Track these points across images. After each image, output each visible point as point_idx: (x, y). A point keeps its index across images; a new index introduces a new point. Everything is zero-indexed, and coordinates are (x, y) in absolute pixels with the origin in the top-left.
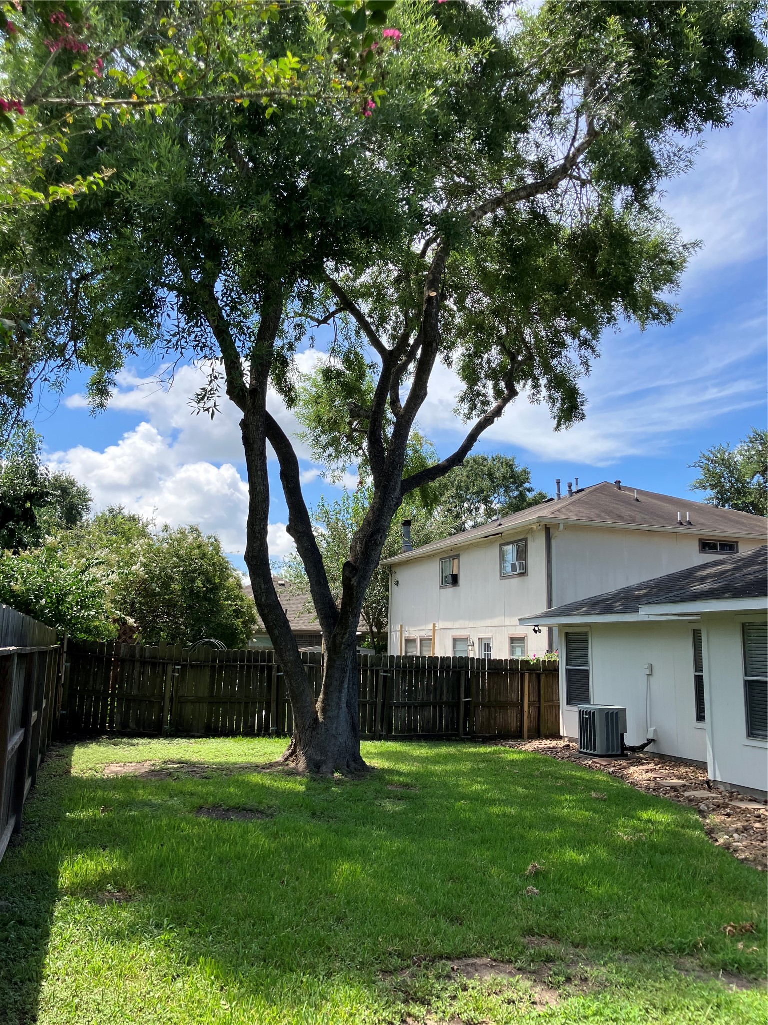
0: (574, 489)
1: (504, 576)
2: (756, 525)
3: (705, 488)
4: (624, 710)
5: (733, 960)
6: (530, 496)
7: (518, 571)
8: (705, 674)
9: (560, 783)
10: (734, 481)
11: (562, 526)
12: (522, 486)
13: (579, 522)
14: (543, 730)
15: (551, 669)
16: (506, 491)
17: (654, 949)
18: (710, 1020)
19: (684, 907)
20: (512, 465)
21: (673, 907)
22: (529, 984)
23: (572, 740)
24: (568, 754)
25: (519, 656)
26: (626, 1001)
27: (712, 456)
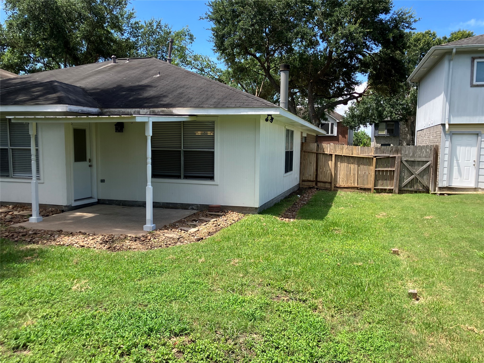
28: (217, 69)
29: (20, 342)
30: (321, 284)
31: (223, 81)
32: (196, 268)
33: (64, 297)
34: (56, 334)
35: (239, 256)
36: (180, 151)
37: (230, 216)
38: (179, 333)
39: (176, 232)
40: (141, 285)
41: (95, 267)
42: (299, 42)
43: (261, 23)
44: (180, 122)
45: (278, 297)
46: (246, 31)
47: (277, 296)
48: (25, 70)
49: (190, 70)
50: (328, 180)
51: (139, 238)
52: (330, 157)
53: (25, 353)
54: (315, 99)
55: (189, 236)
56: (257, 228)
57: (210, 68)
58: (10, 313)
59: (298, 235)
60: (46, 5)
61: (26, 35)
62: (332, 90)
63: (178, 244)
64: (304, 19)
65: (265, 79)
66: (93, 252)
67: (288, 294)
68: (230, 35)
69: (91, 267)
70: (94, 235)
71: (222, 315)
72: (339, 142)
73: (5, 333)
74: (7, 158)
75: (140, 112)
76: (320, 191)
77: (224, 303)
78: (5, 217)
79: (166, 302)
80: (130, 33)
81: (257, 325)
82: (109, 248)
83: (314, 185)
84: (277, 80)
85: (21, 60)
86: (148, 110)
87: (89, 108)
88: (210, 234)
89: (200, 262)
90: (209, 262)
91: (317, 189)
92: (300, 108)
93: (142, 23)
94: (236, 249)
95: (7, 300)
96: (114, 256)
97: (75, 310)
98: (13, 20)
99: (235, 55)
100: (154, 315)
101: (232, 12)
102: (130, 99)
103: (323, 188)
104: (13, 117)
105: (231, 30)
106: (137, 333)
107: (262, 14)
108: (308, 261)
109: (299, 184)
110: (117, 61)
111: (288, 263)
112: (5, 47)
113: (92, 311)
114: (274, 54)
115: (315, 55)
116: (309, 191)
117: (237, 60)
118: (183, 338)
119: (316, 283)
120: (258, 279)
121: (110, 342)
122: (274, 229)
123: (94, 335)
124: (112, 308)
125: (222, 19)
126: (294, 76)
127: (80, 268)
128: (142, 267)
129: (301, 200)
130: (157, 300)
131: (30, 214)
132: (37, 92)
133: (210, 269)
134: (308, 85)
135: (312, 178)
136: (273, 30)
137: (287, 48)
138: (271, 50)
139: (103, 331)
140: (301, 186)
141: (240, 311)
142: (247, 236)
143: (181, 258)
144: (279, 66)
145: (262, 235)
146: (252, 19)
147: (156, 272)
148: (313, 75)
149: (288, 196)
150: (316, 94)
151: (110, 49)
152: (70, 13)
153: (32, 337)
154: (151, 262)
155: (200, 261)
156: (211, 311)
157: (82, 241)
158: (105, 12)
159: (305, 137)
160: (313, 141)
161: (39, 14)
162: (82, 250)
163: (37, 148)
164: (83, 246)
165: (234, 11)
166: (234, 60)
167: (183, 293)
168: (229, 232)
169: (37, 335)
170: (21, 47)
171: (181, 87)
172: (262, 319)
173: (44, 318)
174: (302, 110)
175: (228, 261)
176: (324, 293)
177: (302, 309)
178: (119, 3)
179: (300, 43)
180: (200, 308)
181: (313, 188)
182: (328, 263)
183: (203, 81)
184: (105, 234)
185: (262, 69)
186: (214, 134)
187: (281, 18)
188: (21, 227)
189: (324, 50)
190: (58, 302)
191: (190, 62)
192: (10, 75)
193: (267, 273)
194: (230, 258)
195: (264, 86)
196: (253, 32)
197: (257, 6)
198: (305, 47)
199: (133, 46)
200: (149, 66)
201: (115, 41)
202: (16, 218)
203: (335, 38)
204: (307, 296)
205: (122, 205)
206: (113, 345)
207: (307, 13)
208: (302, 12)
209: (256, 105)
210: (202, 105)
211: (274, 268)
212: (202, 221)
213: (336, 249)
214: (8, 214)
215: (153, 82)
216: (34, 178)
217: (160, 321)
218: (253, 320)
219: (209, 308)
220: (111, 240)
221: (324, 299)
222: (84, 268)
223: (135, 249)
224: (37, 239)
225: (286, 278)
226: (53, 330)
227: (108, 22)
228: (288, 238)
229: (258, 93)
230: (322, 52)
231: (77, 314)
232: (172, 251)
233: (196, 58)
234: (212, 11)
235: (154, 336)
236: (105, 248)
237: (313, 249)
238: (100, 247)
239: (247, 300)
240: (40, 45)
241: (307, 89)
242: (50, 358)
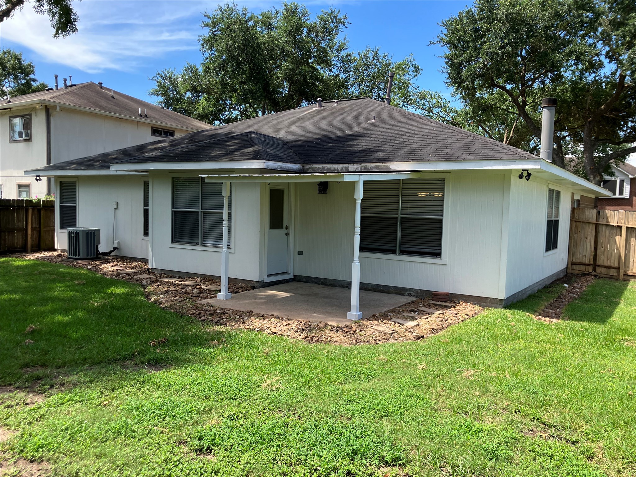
0: (68, 84)
1: (11, 141)
2: (185, 122)
3: (158, 95)
4: (99, 230)
5: (153, 358)
6: (34, 85)
7: (24, 138)
8: (150, 208)
9: (53, 277)
10: (175, 93)
11: (58, 108)
12: (28, 76)
13: (72, 107)
14: (42, 245)
15: (48, 206)
16: (15, 79)
17: (109, 360)
18: (139, 389)
19: (128, 336)
20: (20, 59)
21: (122, 337)
22: (23, 394)
23: (63, 251)
24: (60, 259)
25: (24, 197)
26: (89, 390)
27: (163, 75)
28: (450, 109)
29: (203, 444)
30: (601, 420)
31: (457, 124)
32: (415, 376)
33: (252, 395)
34: (243, 440)
35: (474, 366)
36: (397, 218)
37: (462, 308)
38: (391, 462)
39: (388, 325)
40: (343, 390)
41: (289, 361)
42: (572, 66)
43: (515, 44)
44: (399, 180)
45: (532, 431)
46: (492, 55)
47: (531, 429)
48: (220, 120)
49: (413, 111)
50: (614, 264)
51: (342, 329)
52: (619, 229)
53: (209, 457)
54: (595, 145)
55: (405, 332)
56: (501, 328)
57: (441, 107)
58: (195, 407)
59: (564, 344)
60: (246, 43)
61: (223, 79)
62: (623, 131)
63: (391, 340)
64: (582, 32)
65: (518, 119)
66: (287, 342)
67: (548, 429)
68: (469, 62)
69: (284, 361)
70: (289, 319)
71: (450, 446)
72: (632, 207)
73: (188, 430)
74: (197, 222)
75: (349, 169)
76: (601, 281)
77: (452, 429)
78: (193, 291)
79: (375, 417)
80: (340, 69)
81: (500, 468)
82: (305, 338)
83: (591, 271)
84: (536, 120)
85: (217, 108)
86: (358, 166)
87: (289, 164)
88: (433, 331)
89: (420, 369)
90: (433, 370)
91: (595, 276)
92: (570, 159)
93: (356, 55)
94: (471, 355)
95: (191, 391)
96: (311, 348)
97: (264, 413)
98: (210, 62)
99: (476, 89)
100: (360, 433)
101: (474, 31)
102: (337, 152)
103: (605, 276)
104: (207, 176)
105: (471, 56)
106: (337, 453)
107: (517, 32)
108: (579, 384)
109: (567, 268)
110: (323, 104)
111: (549, 383)
112: (200, 94)
113: (285, 418)
114: (532, 84)
115: (597, 83)
116: (582, 279)
117: (478, 95)
118: (396, 470)
119: (593, 417)
120: (502, 402)
121: (304, 460)
122: (528, 332)
123: (286, 448)
124: (307, 417)
125: (460, 43)
126: (562, 113)
127: (271, 360)
128: (344, 367)
129: (569, 292)
130: (363, 413)
131: (218, 289)
132: (232, 145)
133: (433, 380)
134: (584, 125)
135: (588, 259)
136: (533, 51)
137: (553, 74)
138: (528, 79)
139: (297, 445)
140: (569, 271)
141: (475, 444)
142: (486, 339)
143: (394, 361)
144: (540, 101)
145: (508, 338)
146: (502, 39)
147: (363, 376)
148: (592, 110)
149: (549, 285)
150: (597, 139)
151: (315, 89)
152: (272, 50)
153: (218, 440)
154: (356, 362)
155: (420, 367)
156: (434, 438)
157: (275, 326)
158: (311, 45)
159: (579, 201)
160: (590, 205)
161: (238, 54)
162: (274, 338)
163: (229, 211)
164: (275, 333)
165: (476, 30)
166: (473, 96)
167: (396, 408)
168: (460, 331)
169: (222, 437)
170: (217, 93)
171: (402, 135)
172: (508, 460)
173: (231, 417)
174: (573, 160)
175: (458, 371)
176: (606, 434)
177: (571, 454)
178: (329, 33)
179: (574, 66)
180: (419, 431)
181: (589, 274)
182: (612, 390)
183: (432, 125)
184: (301, 320)
185: (514, 106)
186: (443, 195)
187: (546, 33)
188: (209, 304)
189: (612, 74)
190: (246, 400)
191: (415, 101)
192: (204, 126)
193: (515, 394)
194: (462, 367)
195: (517, 128)
196: (503, 56)
197: (510, 21)
198: (582, 72)
199: (343, 85)
200: (362, 109)
201: (321, 80)
202: (204, 293)
203: (629, 57)
204: (578, 436)
205: (322, 284)
206: (308, 465)
207: (586, 23)
208: (579, 22)
209: (505, 156)
210: (428, 158)
211: (527, 388)
212: (423, 313)
213: (626, 370)
214: (195, 287)
215: (365, 130)
216: (225, 247)
217: (367, 443)
218: (494, 459)
219: (432, 433)
220: (308, 328)
221: (606, 444)
222: (276, 360)
223: (336, 342)
224: (225, 320)
225: (545, 405)
226: (240, 435)
227: (315, 57)
228: (548, 346)
229: (507, 138)
230: (608, 78)
231: (267, 419)
232: (382, 349)
233: (422, 96)
234: (446, 33)
235: (359, 462)
236: (301, 337)
237: (589, 365)
238: (294, 336)
239: (486, 430)
240: (237, 90)
241: (582, 132)
242: (236, 468)
